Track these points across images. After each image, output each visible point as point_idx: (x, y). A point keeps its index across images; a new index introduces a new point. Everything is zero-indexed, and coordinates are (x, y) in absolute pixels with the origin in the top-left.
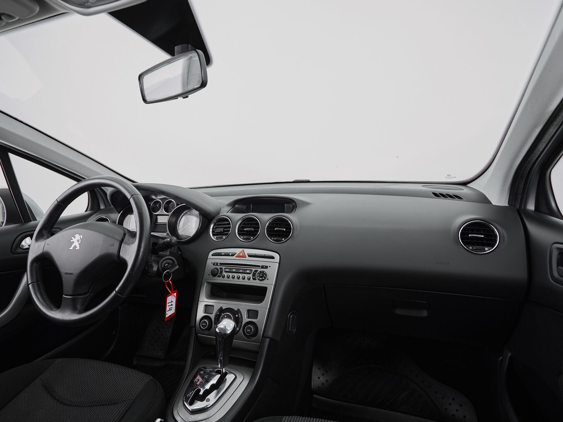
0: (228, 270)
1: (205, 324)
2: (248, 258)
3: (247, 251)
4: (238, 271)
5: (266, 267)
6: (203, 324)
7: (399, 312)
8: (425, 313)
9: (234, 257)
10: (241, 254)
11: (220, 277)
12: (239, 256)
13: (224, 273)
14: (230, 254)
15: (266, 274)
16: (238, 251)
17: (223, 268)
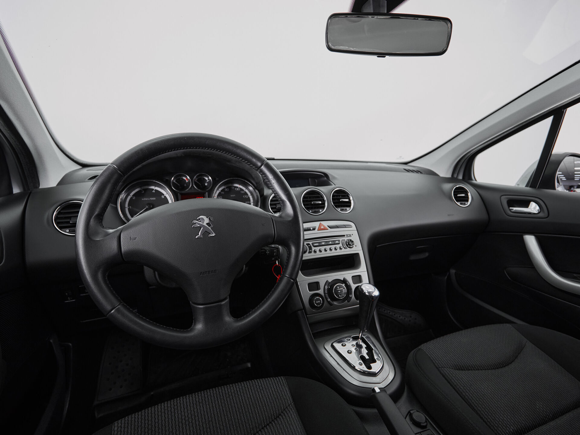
0: (317, 244)
1: (319, 302)
2: (330, 230)
3: (326, 224)
4: (328, 244)
5: (350, 236)
6: (317, 302)
7: (413, 257)
8: (427, 254)
9: (316, 231)
10: (322, 227)
11: (311, 253)
12: (320, 229)
13: (313, 249)
14: (312, 229)
15: (353, 242)
16: (316, 224)
17: (311, 243)
